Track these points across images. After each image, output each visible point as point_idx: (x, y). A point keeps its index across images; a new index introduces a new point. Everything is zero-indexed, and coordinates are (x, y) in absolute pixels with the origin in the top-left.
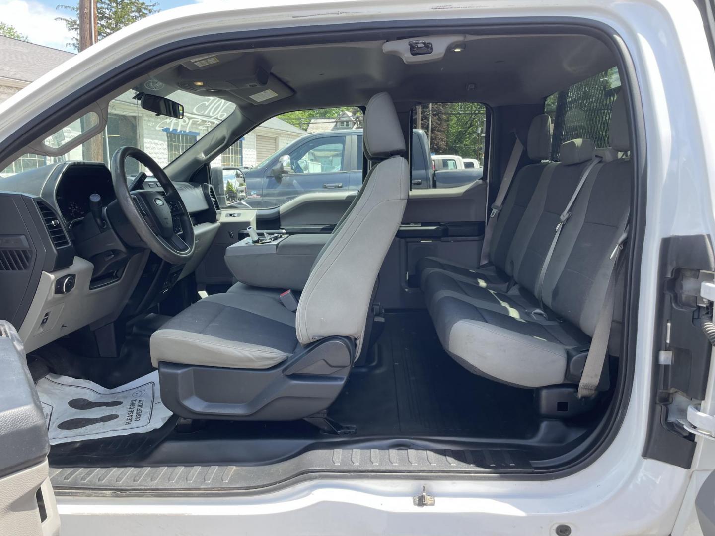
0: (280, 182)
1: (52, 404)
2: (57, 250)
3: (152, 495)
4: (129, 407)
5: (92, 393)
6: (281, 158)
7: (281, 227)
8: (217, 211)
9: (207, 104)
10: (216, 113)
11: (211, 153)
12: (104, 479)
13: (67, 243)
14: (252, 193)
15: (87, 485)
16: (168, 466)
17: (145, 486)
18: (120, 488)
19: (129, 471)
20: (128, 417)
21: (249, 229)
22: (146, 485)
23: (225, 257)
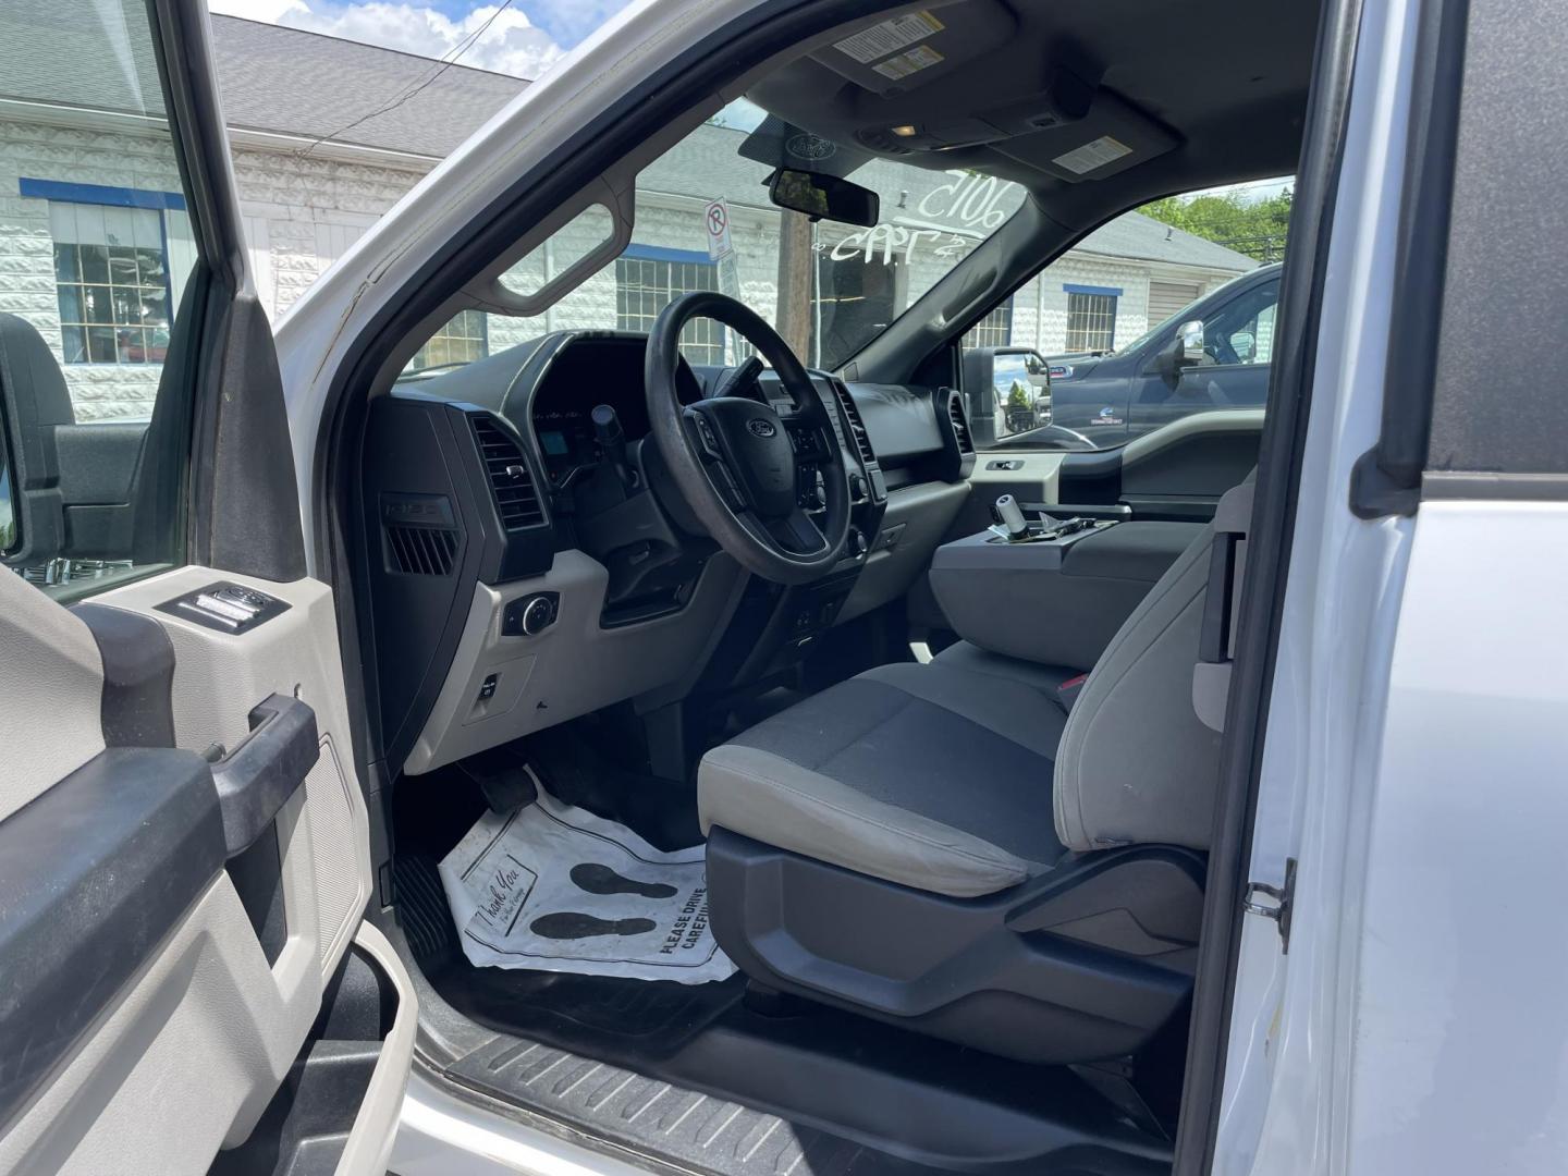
0: (1175, 388)
1: (537, 869)
2: (508, 535)
3: (651, 1166)
4: (684, 907)
5: (625, 856)
6: (1181, 327)
7: (1120, 500)
8: (963, 455)
9: (952, 189)
10: (977, 212)
11: (959, 311)
12: (565, 1089)
13: (539, 518)
14: (1103, 414)
15: (527, 1095)
16: (710, 1095)
17: (640, 1138)
18: (587, 1124)
19: (623, 1081)
20: (674, 932)
21: (1002, 502)
22: (643, 1134)
23: (930, 572)
